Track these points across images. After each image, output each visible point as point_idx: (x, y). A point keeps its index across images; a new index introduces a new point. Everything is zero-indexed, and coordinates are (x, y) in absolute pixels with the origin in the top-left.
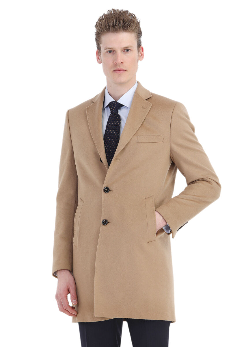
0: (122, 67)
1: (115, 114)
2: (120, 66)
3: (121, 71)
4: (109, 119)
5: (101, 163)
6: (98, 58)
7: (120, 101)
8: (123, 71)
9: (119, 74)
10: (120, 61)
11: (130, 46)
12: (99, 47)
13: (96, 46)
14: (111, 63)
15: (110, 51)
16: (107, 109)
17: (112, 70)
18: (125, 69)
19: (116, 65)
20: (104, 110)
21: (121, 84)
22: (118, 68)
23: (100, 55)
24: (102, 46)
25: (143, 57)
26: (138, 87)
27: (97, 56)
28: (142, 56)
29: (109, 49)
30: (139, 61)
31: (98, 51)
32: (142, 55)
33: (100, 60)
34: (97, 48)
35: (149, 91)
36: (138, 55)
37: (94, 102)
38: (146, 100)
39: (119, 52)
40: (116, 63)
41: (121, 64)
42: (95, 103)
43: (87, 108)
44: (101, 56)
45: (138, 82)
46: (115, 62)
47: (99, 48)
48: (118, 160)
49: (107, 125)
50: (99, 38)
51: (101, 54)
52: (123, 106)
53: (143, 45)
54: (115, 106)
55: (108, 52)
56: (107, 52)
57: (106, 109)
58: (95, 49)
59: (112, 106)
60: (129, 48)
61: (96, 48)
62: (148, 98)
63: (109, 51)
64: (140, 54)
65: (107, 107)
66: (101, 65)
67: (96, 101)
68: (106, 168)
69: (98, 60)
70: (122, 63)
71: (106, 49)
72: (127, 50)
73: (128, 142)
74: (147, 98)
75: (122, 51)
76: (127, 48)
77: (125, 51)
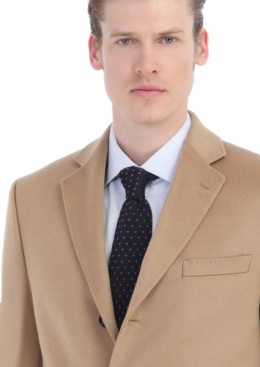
0: (154, 83)
1: (138, 200)
2: (148, 80)
3: (151, 94)
4: (122, 213)
5: (102, 328)
6: (94, 56)
7: (149, 167)
8: (157, 92)
9: (147, 100)
10: (148, 67)
11: (176, 30)
12: (97, 28)
13: (89, 25)
14: (127, 70)
15: (126, 41)
16: (115, 185)
17: (130, 88)
18: (161, 87)
19: (139, 76)
20: (107, 186)
21: (150, 124)
22: (145, 83)
23: (98, 49)
24: (104, 26)
25: (206, 56)
26: (191, 128)
27: (90, 49)
28: (204, 55)
29: (123, 35)
30: (196, 66)
31: (94, 37)
32: (204, 51)
33: (98, 60)
34: (92, 29)
35: (218, 139)
36: (196, 52)
37: (80, 166)
38: (210, 164)
39: (148, 43)
40: (139, 73)
41: (154, 74)
42: (84, 168)
43: (65, 182)
44: (101, 53)
45: (191, 114)
46: (137, 70)
47: (96, 30)
48: (135, 323)
49: (117, 230)
50: (97, 6)
51: (101, 46)
52: (156, 177)
53: (206, 26)
54: (138, 181)
55: (120, 42)
56: (117, 42)
57: (112, 186)
58: (88, 31)
59: (129, 180)
60: (173, 35)
61: (90, 31)
62: (215, 160)
63: (122, 40)
64: (199, 50)
65: (115, 179)
66: (101, 73)
67: (88, 163)
68: (113, 338)
69: (94, 60)
70: (154, 72)
71: (116, 35)
72: (169, 40)
73: (160, 278)
74: (213, 161)
75: (155, 41)
76: (167, 35)
77: (164, 41)
